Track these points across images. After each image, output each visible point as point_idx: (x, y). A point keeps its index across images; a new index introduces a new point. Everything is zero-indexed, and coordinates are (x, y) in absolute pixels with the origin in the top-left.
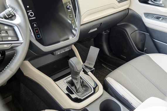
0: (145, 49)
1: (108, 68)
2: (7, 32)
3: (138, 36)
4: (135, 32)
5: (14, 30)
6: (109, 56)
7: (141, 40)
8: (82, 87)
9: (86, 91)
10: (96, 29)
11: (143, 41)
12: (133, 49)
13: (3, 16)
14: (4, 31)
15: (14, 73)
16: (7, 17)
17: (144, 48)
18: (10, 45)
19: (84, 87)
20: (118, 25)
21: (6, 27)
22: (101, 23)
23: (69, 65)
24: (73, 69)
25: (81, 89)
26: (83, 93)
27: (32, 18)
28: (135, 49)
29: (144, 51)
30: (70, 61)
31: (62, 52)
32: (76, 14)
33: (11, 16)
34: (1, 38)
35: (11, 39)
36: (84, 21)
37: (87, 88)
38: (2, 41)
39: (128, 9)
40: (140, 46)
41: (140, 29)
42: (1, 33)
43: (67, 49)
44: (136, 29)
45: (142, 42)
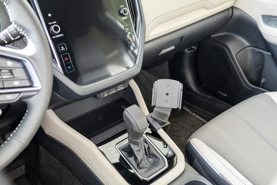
0: (262, 81)
1: (194, 114)
2: (11, 72)
3: (250, 57)
4: (245, 49)
5: (24, 67)
6: (196, 93)
7: (256, 63)
8: (147, 158)
9: (154, 165)
10: (173, 47)
11: (260, 67)
12: (240, 81)
13: (5, 38)
14: (7, 70)
15: (26, 146)
16: (13, 39)
17: (260, 79)
18: (18, 94)
19: (150, 158)
20: (213, 36)
21: (10, 63)
22: (182, 37)
23: (125, 119)
24: (130, 127)
25: (146, 162)
26: (149, 170)
27: (57, 36)
28: (245, 82)
29: (261, 85)
30: (126, 112)
31: (111, 93)
32: (136, 24)
33: (19, 37)
34: (2, 82)
35: (20, 83)
36: (150, 35)
37: (157, 160)
38: (4, 88)
39: (232, 8)
40: (253, 76)
41: (254, 44)
42: (2, 74)
43: (121, 88)
44: (247, 44)
45: (256, 68)
